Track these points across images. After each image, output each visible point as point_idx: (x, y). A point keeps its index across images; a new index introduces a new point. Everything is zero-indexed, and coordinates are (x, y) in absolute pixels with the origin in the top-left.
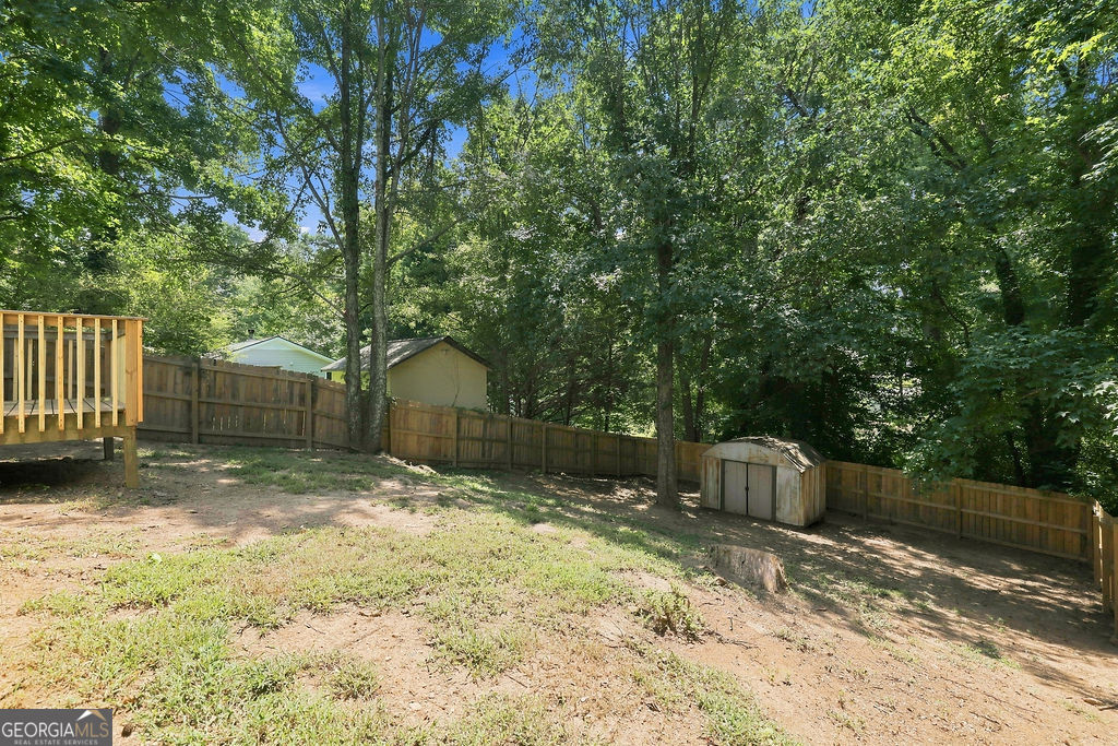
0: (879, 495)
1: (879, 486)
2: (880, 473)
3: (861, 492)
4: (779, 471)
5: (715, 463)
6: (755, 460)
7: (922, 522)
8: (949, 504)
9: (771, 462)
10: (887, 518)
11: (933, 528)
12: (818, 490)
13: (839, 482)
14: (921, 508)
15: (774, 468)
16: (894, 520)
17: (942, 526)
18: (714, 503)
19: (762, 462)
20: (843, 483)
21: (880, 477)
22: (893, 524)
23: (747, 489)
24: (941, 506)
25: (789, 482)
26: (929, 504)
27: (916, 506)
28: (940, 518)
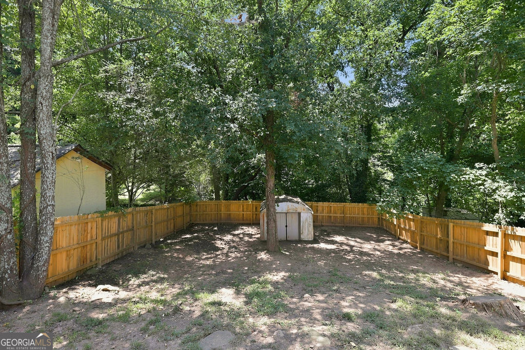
4: (302, 214)
6: (290, 211)
9: (298, 211)
10: (320, 224)
15: (299, 214)
17: (339, 223)
19: (294, 211)
21: (317, 206)
23: (286, 226)
24: (338, 215)
25: (306, 219)
26: (335, 215)
27: (331, 216)
28: (338, 220)
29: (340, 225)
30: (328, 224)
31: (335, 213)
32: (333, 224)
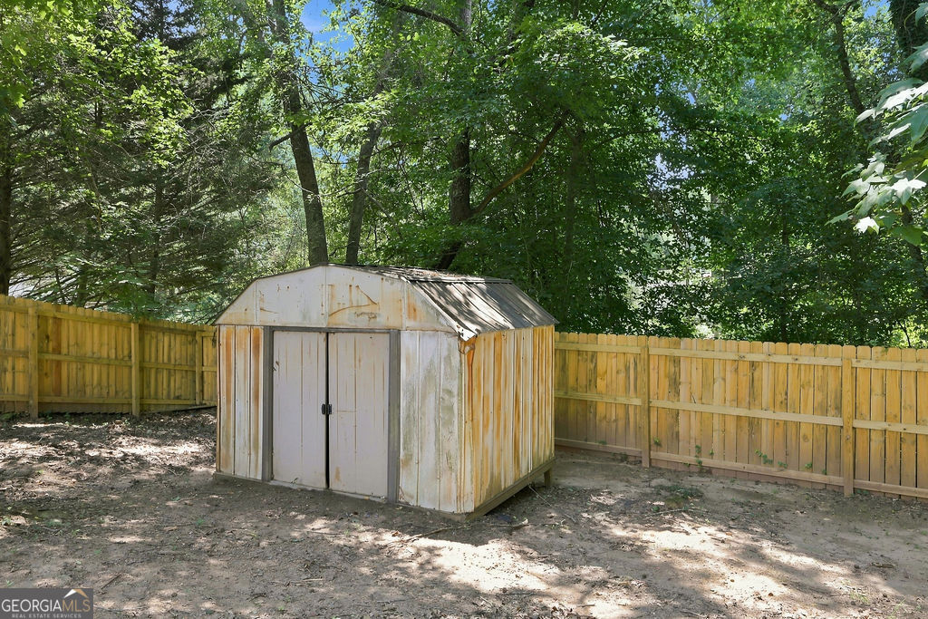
0: (676, 406)
1: (675, 384)
2: (677, 353)
3: (637, 402)
4: (407, 341)
5: (247, 342)
6: (344, 320)
7: (768, 462)
8: (825, 412)
9: (383, 321)
10: (691, 459)
11: (792, 473)
12: (527, 398)
13: (592, 383)
14: (766, 429)
15: (394, 335)
16: (707, 462)
17: (811, 467)
18: (246, 464)
19: (362, 323)
20: (601, 384)
21: (676, 361)
22: (706, 471)
23: (327, 410)
24: (807, 418)
25: (429, 376)
26: (783, 416)
27: (754, 424)
28: (806, 447)
29: (818, 477)
30: (739, 466)
31: (785, 405)
32: (774, 471)
